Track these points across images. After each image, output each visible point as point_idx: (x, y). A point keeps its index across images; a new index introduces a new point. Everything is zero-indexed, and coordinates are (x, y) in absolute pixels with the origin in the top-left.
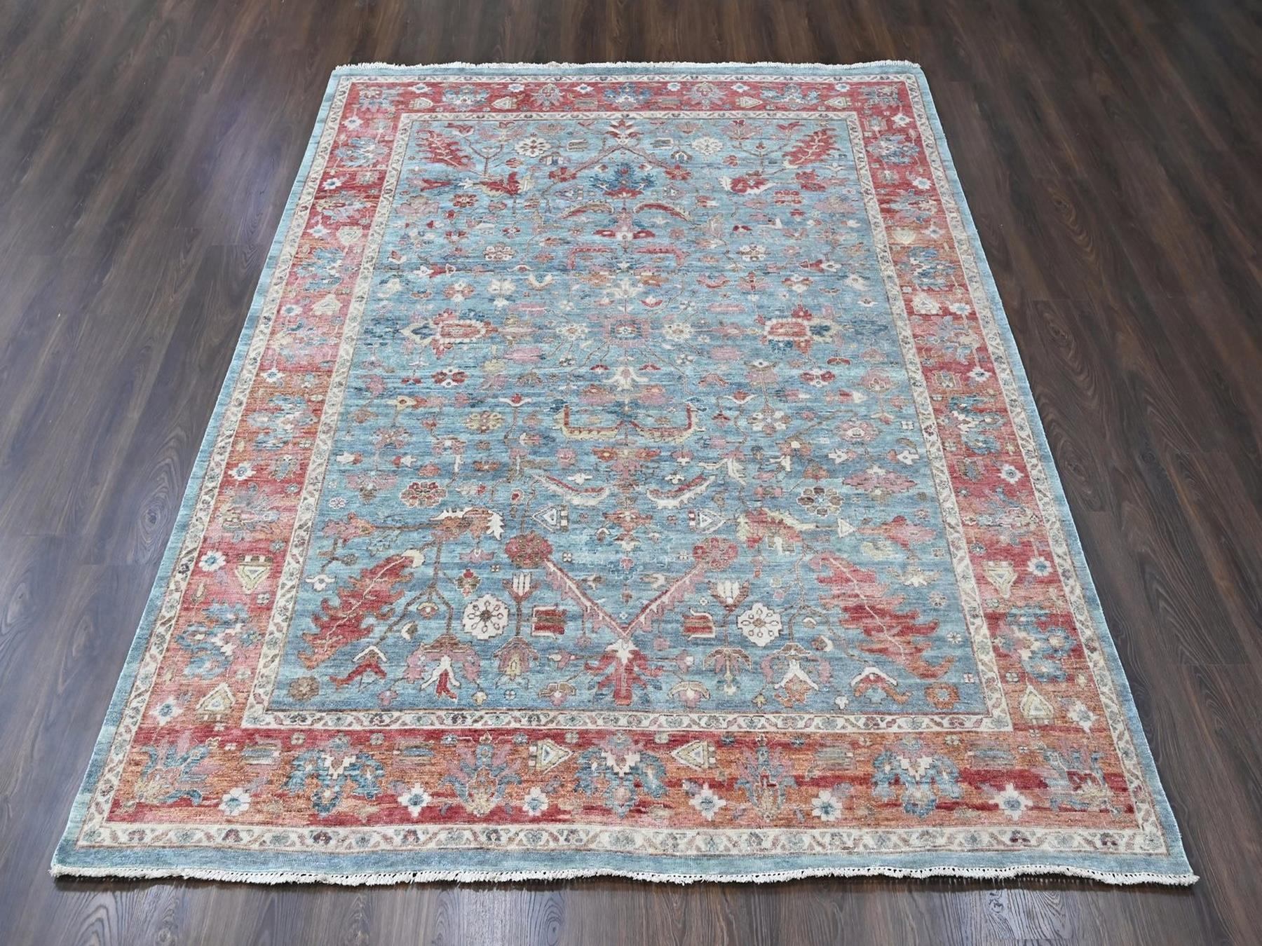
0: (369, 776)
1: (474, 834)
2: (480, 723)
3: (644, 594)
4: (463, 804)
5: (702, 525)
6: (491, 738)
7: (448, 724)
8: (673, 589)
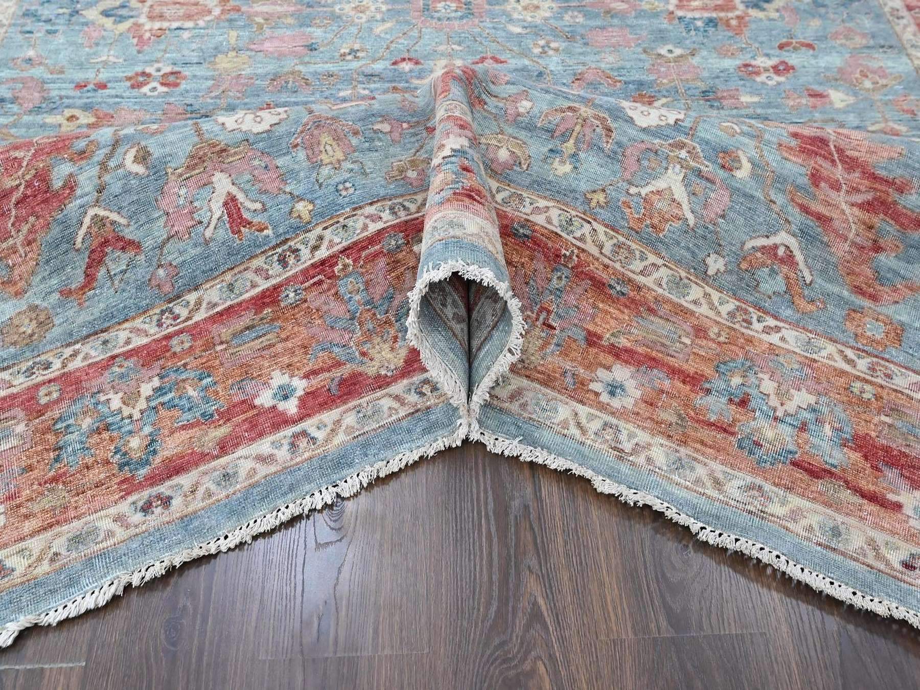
0: (191, 392)
1: (397, 398)
2: (323, 247)
4: (360, 369)
6: (350, 261)
7: (277, 274)
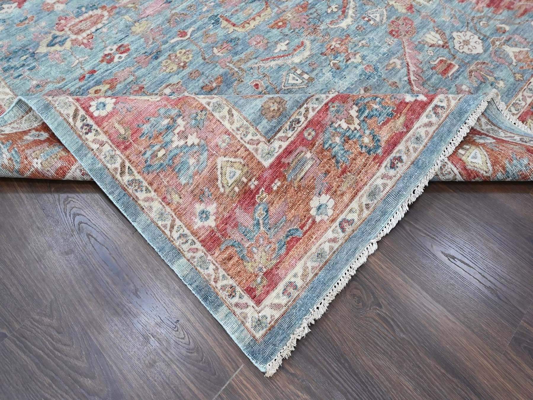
3: (399, 75)
5: (378, 19)
8: (409, 60)
